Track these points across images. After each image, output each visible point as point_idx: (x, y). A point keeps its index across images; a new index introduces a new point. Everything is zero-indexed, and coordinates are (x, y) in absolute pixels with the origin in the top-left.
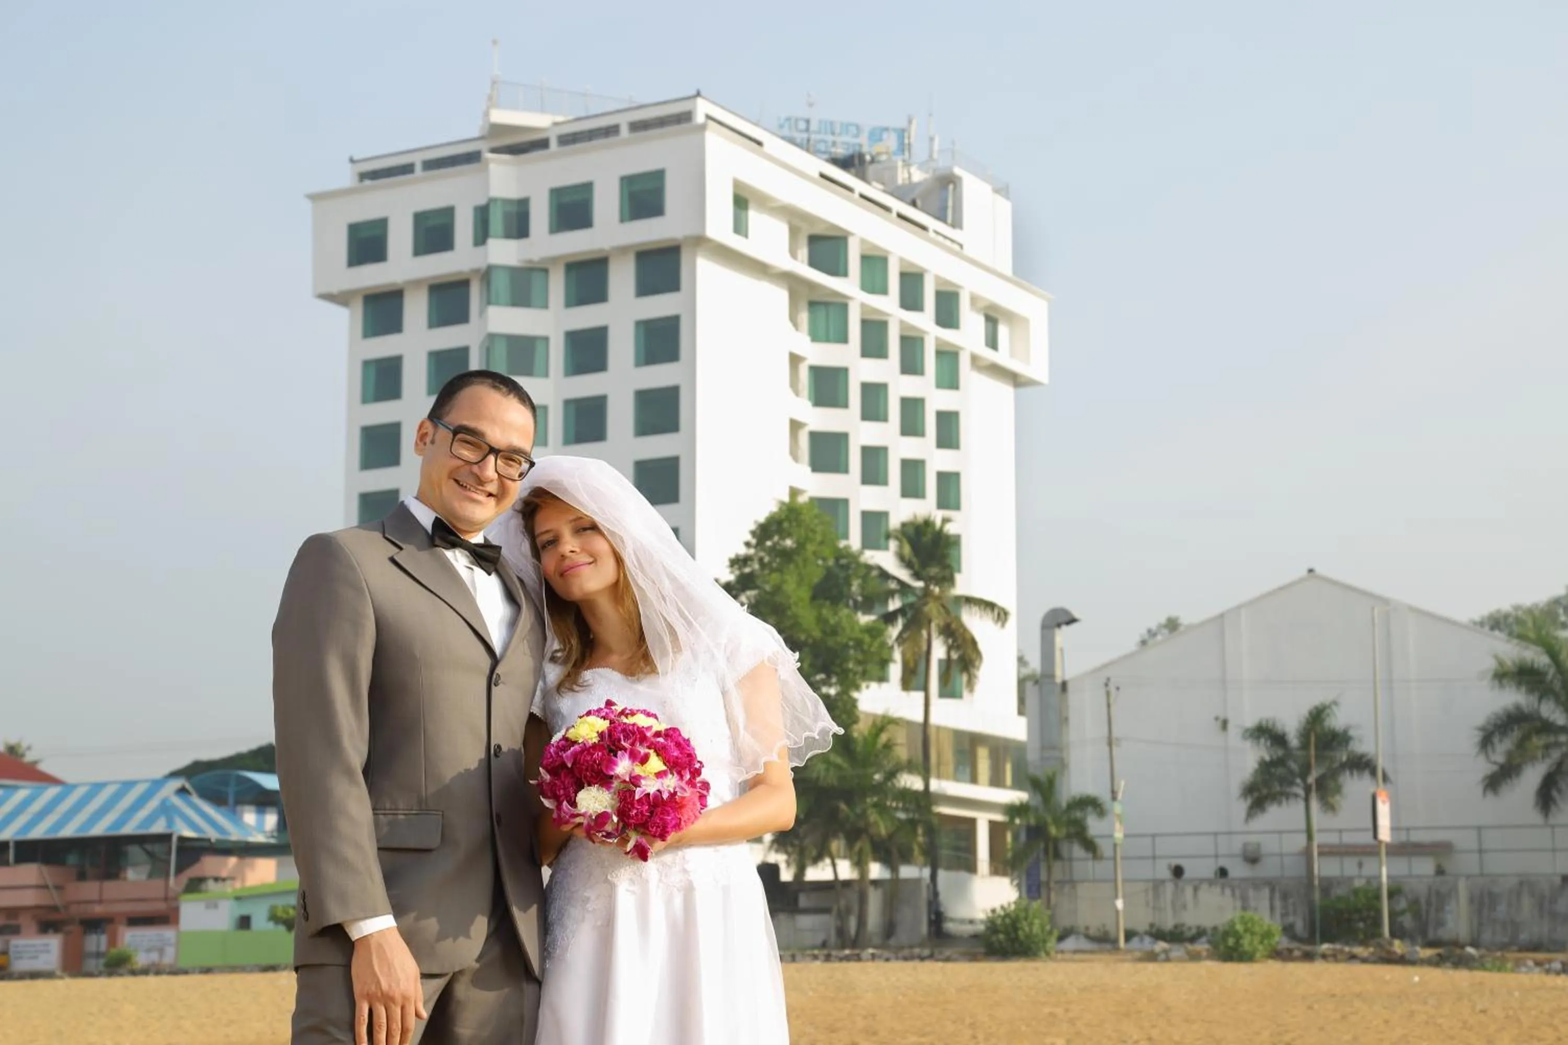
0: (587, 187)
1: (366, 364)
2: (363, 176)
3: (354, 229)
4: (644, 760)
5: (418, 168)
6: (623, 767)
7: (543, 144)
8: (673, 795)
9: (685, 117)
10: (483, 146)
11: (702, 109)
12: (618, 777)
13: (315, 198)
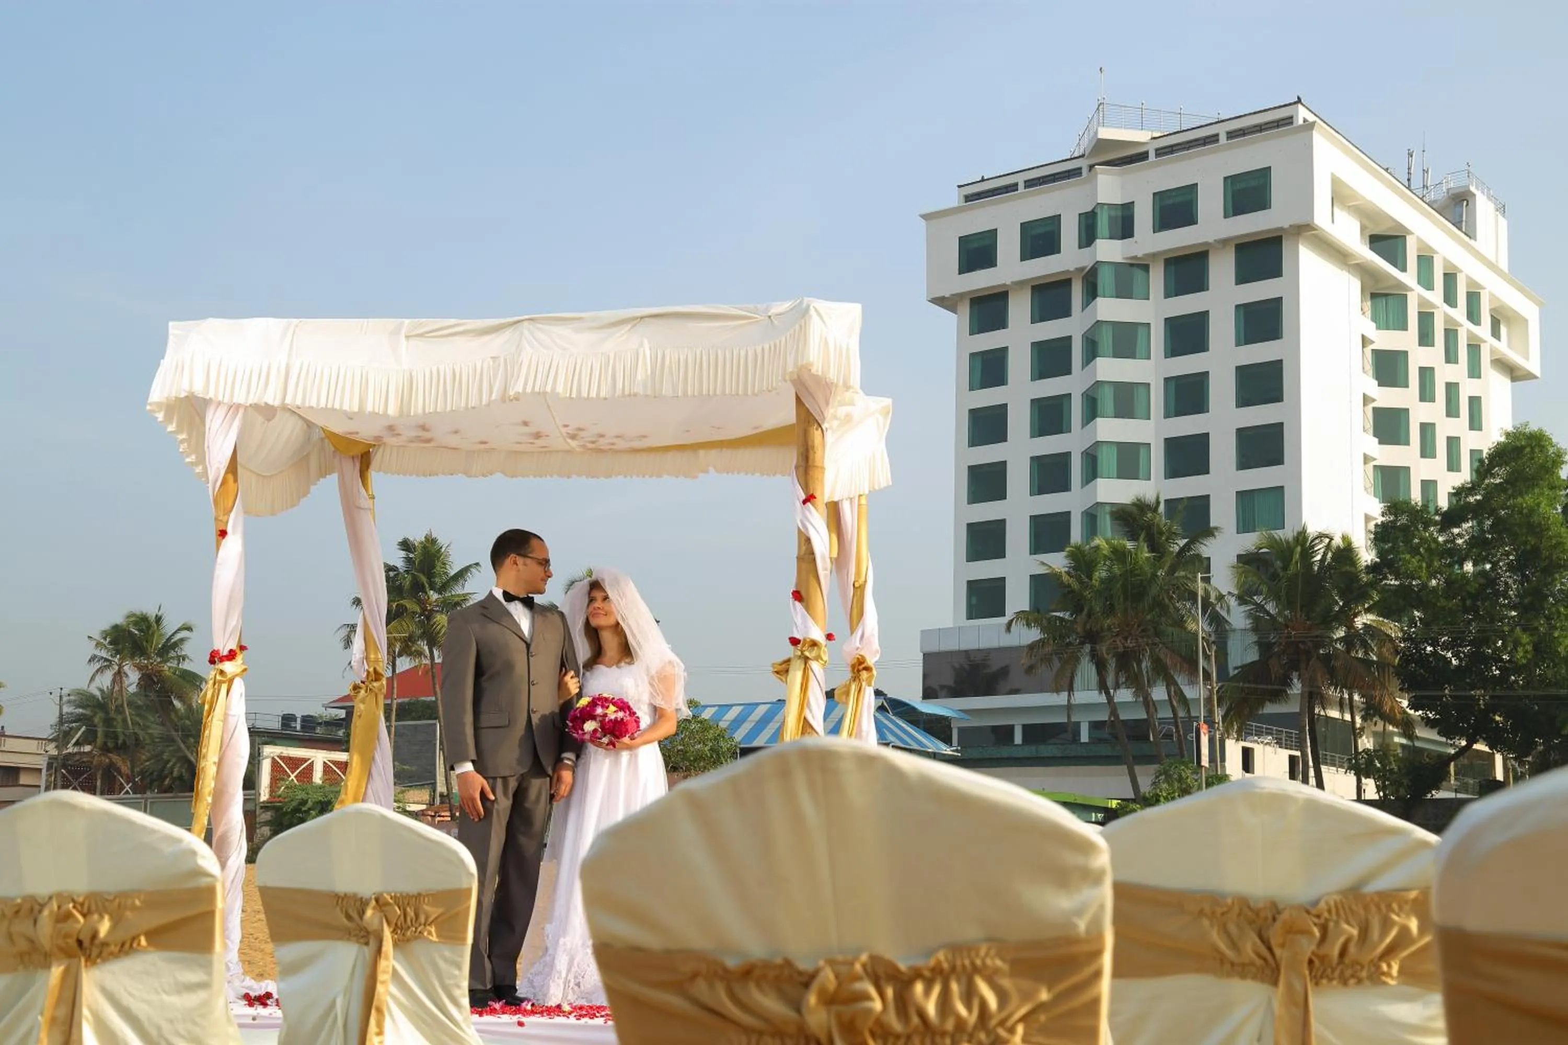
0: (1192, 189)
1: (973, 356)
2: (968, 198)
3: (964, 241)
4: (607, 708)
5: (1021, 186)
6: (599, 711)
7: (1143, 156)
8: (622, 719)
9: (1288, 121)
10: (1083, 164)
11: (1302, 114)
12: (598, 715)
13: (926, 217)
